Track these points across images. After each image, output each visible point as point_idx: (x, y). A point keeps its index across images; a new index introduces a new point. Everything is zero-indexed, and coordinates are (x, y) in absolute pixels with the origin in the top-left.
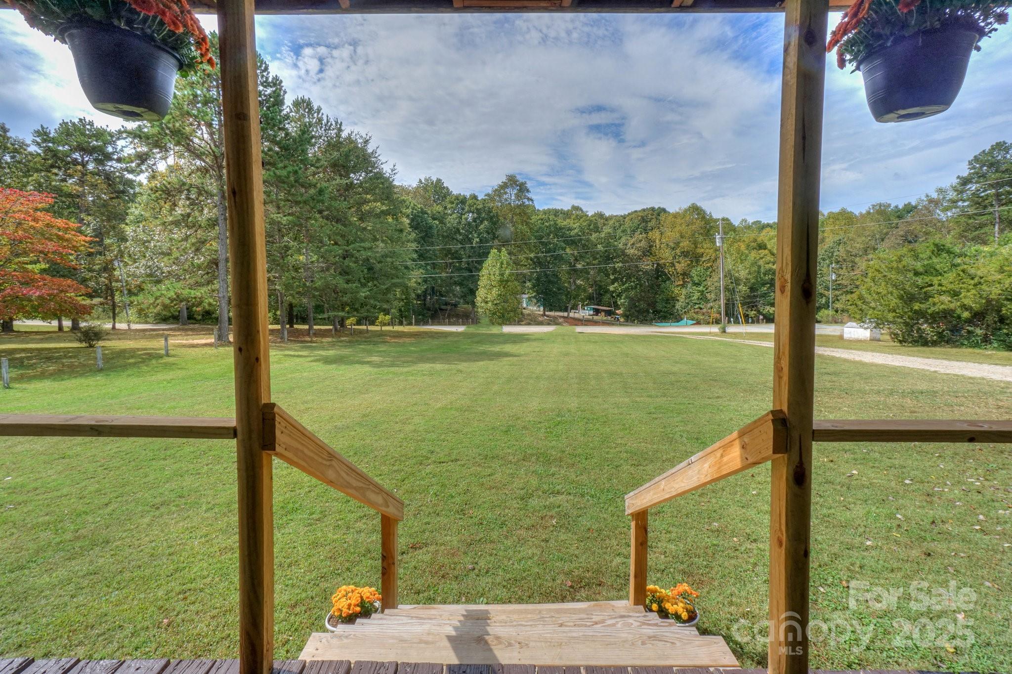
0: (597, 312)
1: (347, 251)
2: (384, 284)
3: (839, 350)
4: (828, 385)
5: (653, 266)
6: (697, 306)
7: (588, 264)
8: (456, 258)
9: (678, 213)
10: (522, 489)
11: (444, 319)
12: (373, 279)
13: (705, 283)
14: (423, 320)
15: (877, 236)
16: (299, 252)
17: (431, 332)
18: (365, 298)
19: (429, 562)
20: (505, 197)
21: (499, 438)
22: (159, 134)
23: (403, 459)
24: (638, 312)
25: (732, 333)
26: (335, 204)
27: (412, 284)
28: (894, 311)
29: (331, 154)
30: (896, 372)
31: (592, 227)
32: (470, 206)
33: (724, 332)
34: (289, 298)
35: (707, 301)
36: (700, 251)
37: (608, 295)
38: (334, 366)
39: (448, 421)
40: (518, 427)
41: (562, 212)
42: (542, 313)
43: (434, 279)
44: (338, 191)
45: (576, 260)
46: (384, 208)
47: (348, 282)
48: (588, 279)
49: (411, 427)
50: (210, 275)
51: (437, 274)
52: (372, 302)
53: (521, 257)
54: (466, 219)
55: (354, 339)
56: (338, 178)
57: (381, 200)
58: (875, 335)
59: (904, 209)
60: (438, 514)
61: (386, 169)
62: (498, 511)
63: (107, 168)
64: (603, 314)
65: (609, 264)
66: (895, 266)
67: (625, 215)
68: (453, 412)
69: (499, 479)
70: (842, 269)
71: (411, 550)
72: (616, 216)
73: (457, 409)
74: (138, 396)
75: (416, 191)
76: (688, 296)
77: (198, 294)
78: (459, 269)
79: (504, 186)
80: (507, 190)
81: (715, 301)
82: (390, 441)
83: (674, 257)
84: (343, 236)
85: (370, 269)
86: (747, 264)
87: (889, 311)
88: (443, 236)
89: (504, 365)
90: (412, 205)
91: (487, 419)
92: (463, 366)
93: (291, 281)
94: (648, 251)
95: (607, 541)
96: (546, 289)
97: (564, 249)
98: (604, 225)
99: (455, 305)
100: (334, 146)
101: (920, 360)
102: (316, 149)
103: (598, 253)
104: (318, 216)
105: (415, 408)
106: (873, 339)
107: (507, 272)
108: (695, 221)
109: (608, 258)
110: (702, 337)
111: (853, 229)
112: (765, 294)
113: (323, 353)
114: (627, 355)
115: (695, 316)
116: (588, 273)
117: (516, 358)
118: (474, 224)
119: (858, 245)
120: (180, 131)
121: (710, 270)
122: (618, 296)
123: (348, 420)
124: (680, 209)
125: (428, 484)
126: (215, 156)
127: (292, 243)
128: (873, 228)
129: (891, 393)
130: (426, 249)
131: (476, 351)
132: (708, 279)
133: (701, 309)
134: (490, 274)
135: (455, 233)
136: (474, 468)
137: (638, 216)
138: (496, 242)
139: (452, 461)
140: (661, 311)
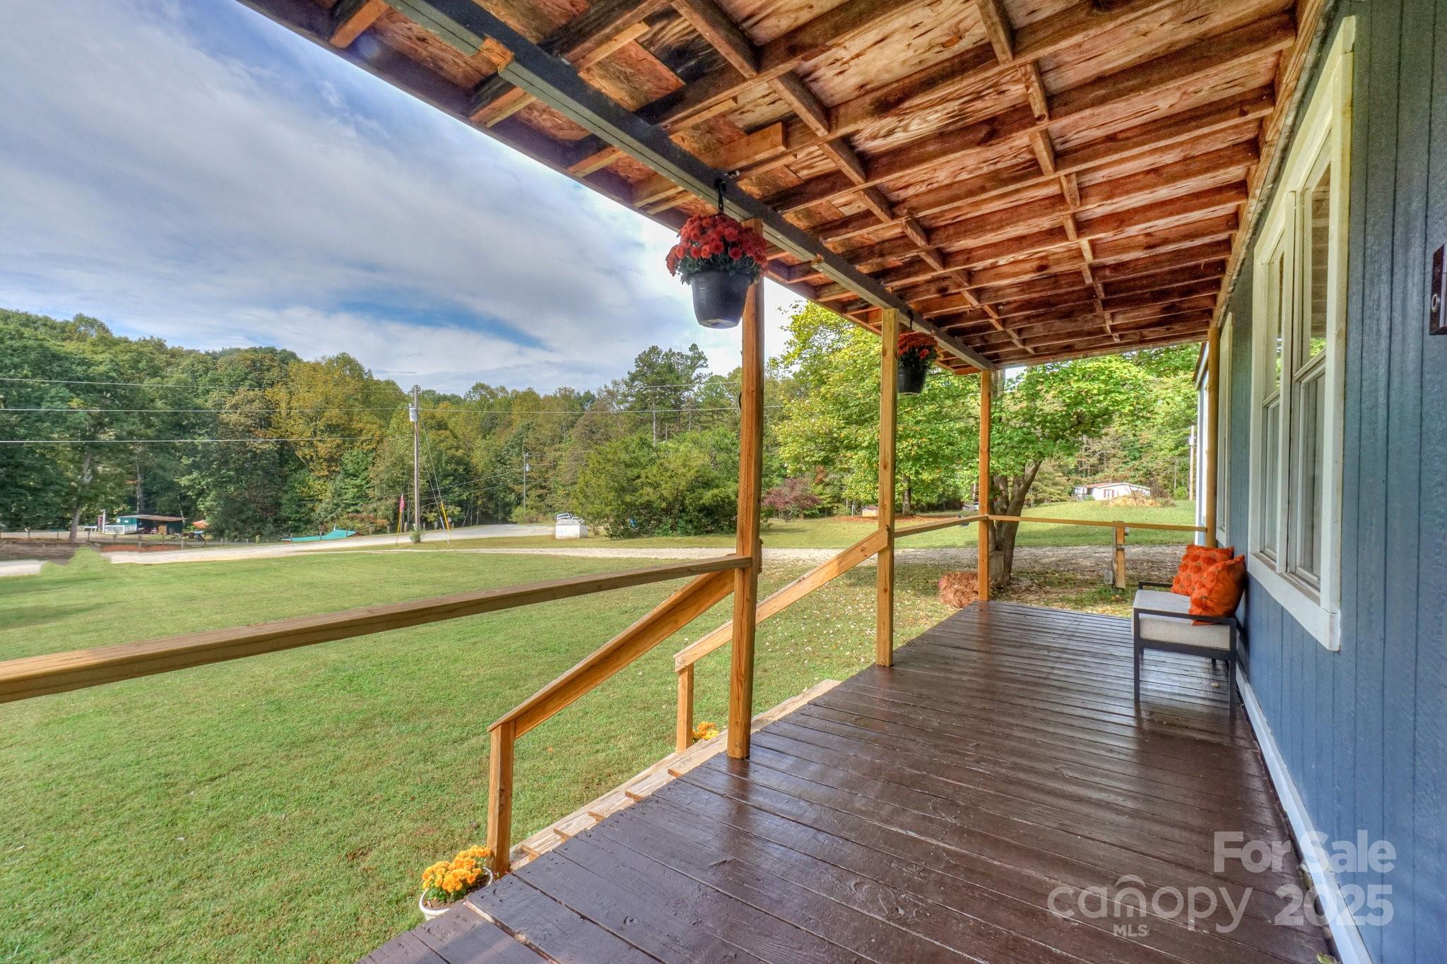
0: (148, 525)
5: (274, 445)
6: (352, 508)
9: (318, 363)
13: (365, 474)
15: (564, 424)
24: (244, 521)
25: (431, 543)
28: (610, 504)
31: (142, 365)
33: (418, 541)
35: (368, 500)
36: (355, 425)
37: (176, 495)
45: (99, 425)
48: (128, 462)
59: (584, 397)
64: (163, 528)
65: (180, 436)
67: (215, 353)
70: (531, 459)
72: (194, 352)
76: (338, 493)
81: (380, 500)
83: (314, 433)
86: (424, 448)
94: (265, 420)
98: (169, 364)
103: (156, 416)
106: (583, 537)
108: (347, 379)
109: (179, 427)
111: (540, 413)
112: (447, 488)
115: (351, 523)
116: (128, 452)
119: (546, 432)
121: (373, 454)
122: (198, 494)
124: (322, 358)
128: (559, 414)
132: (370, 467)
133: (357, 512)
137: (246, 359)
139: (235, 769)
140: (288, 519)
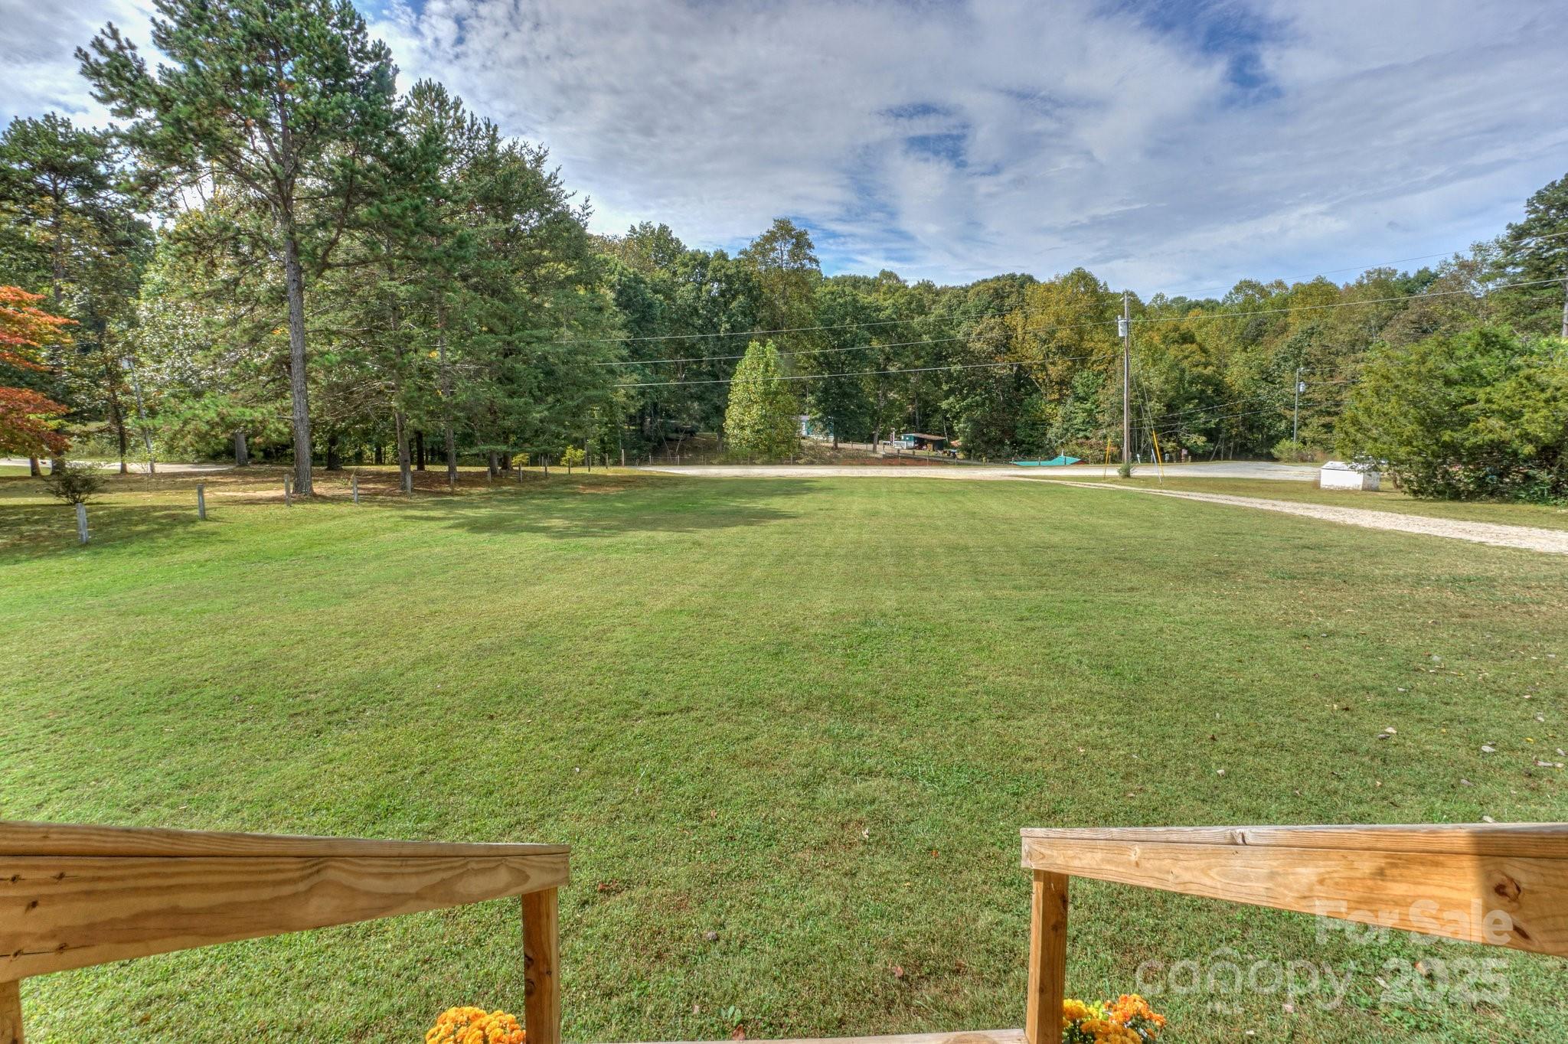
0: (921, 443)
1: (509, 343)
2: (572, 398)
3: (1318, 506)
4: (1312, 567)
5: (1011, 370)
6: (1081, 434)
7: (907, 366)
8: (693, 356)
9: (1052, 283)
10: (806, 766)
11: (673, 455)
12: (555, 390)
13: (1095, 397)
14: (639, 457)
15: (1373, 323)
16: (430, 344)
17: (652, 477)
18: (541, 421)
19: (633, 923)
20: (772, 255)
21: (764, 666)
22: (175, 138)
23: (595, 707)
24: (987, 443)
25: (1140, 478)
26: (489, 265)
27: (620, 398)
28: (1410, 443)
29: (479, 180)
30: (1416, 543)
31: (913, 306)
32: (715, 270)
33: (1127, 475)
34: (412, 422)
35: (1097, 426)
36: (1088, 345)
37: (939, 417)
38: (486, 535)
39: (676, 634)
40: (796, 645)
41: (866, 281)
42: (832, 445)
43: (656, 390)
44: (492, 242)
45: (888, 359)
46: (571, 272)
47: (511, 395)
48: (907, 390)
49: (611, 647)
50: (277, 383)
51: (661, 381)
52: (553, 427)
53: (799, 354)
54: (709, 292)
55: (524, 489)
56: (491, 220)
57: (567, 259)
58: (1370, 482)
59: (1417, 279)
60: (653, 818)
61: (574, 205)
62: (762, 811)
63: (99, 201)
64: (930, 446)
65: (940, 365)
66: (1415, 370)
67: (967, 286)
68: (684, 618)
69: (764, 746)
70: (1314, 374)
71: (600, 896)
72: (953, 288)
73: (691, 614)
74: (143, 590)
75: (626, 246)
76: (1068, 418)
77: (258, 415)
78: (698, 374)
79: (771, 238)
80: (775, 244)
81: (1109, 425)
82: (572, 673)
83: (1047, 356)
84: (503, 319)
85: (549, 373)
86: (1163, 366)
87: (1401, 444)
88: (671, 320)
89: (772, 533)
90: (619, 268)
91: (743, 631)
92: (702, 534)
93: (416, 394)
94: (1005, 346)
95: (965, 875)
96: (838, 407)
97: (868, 341)
98: (934, 302)
99: (692, 433)
100: (484, 165)
101: (1451, 523)
102: (455, 171)
103: (923, 348)
104: (458, 284)
105: (619, 612)
106: (1368, 489)
107: (776, 379)
108: (1080, 296)
109: (939, 357)
110: (1093, 485)
111: (1334, 311)
112: (1190, 414)
113: (470, 513)
114: (973, 515)
115: (1078, 450)
116: (907, 381)
117: (791, 521)
118: (721, 299)
119: (1341, 337)
120: (210, 134)
121: (1104, 376)
122: (954, 417)
123: (502, 635)
124: (1057, 277)
125: (637, 757)
126: (277, 179)
127: (416, 330)
128: (1366, 310)
129: (1419, 581)
130: (643, 341)
131: (724, 508)
132: (1100, 390)
133: (1087, 438)
134: (748, 382)
135: (692, 315)
136: (720, 724)
137: (989, 288)
138: (758, 330)
139: (681, 711)
140: (1023, 442)
